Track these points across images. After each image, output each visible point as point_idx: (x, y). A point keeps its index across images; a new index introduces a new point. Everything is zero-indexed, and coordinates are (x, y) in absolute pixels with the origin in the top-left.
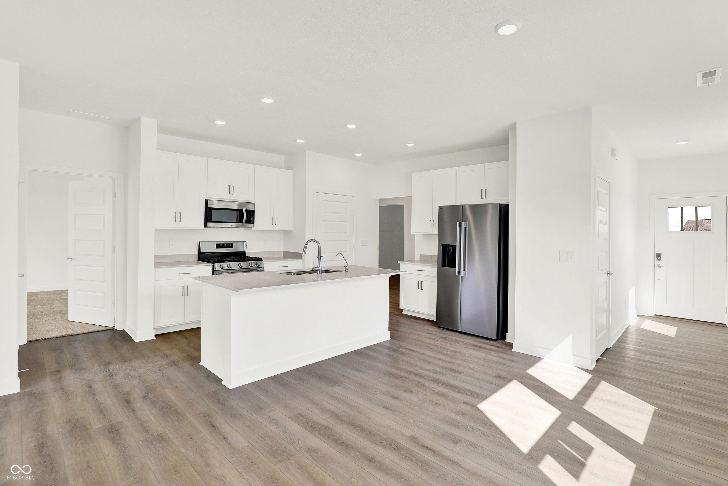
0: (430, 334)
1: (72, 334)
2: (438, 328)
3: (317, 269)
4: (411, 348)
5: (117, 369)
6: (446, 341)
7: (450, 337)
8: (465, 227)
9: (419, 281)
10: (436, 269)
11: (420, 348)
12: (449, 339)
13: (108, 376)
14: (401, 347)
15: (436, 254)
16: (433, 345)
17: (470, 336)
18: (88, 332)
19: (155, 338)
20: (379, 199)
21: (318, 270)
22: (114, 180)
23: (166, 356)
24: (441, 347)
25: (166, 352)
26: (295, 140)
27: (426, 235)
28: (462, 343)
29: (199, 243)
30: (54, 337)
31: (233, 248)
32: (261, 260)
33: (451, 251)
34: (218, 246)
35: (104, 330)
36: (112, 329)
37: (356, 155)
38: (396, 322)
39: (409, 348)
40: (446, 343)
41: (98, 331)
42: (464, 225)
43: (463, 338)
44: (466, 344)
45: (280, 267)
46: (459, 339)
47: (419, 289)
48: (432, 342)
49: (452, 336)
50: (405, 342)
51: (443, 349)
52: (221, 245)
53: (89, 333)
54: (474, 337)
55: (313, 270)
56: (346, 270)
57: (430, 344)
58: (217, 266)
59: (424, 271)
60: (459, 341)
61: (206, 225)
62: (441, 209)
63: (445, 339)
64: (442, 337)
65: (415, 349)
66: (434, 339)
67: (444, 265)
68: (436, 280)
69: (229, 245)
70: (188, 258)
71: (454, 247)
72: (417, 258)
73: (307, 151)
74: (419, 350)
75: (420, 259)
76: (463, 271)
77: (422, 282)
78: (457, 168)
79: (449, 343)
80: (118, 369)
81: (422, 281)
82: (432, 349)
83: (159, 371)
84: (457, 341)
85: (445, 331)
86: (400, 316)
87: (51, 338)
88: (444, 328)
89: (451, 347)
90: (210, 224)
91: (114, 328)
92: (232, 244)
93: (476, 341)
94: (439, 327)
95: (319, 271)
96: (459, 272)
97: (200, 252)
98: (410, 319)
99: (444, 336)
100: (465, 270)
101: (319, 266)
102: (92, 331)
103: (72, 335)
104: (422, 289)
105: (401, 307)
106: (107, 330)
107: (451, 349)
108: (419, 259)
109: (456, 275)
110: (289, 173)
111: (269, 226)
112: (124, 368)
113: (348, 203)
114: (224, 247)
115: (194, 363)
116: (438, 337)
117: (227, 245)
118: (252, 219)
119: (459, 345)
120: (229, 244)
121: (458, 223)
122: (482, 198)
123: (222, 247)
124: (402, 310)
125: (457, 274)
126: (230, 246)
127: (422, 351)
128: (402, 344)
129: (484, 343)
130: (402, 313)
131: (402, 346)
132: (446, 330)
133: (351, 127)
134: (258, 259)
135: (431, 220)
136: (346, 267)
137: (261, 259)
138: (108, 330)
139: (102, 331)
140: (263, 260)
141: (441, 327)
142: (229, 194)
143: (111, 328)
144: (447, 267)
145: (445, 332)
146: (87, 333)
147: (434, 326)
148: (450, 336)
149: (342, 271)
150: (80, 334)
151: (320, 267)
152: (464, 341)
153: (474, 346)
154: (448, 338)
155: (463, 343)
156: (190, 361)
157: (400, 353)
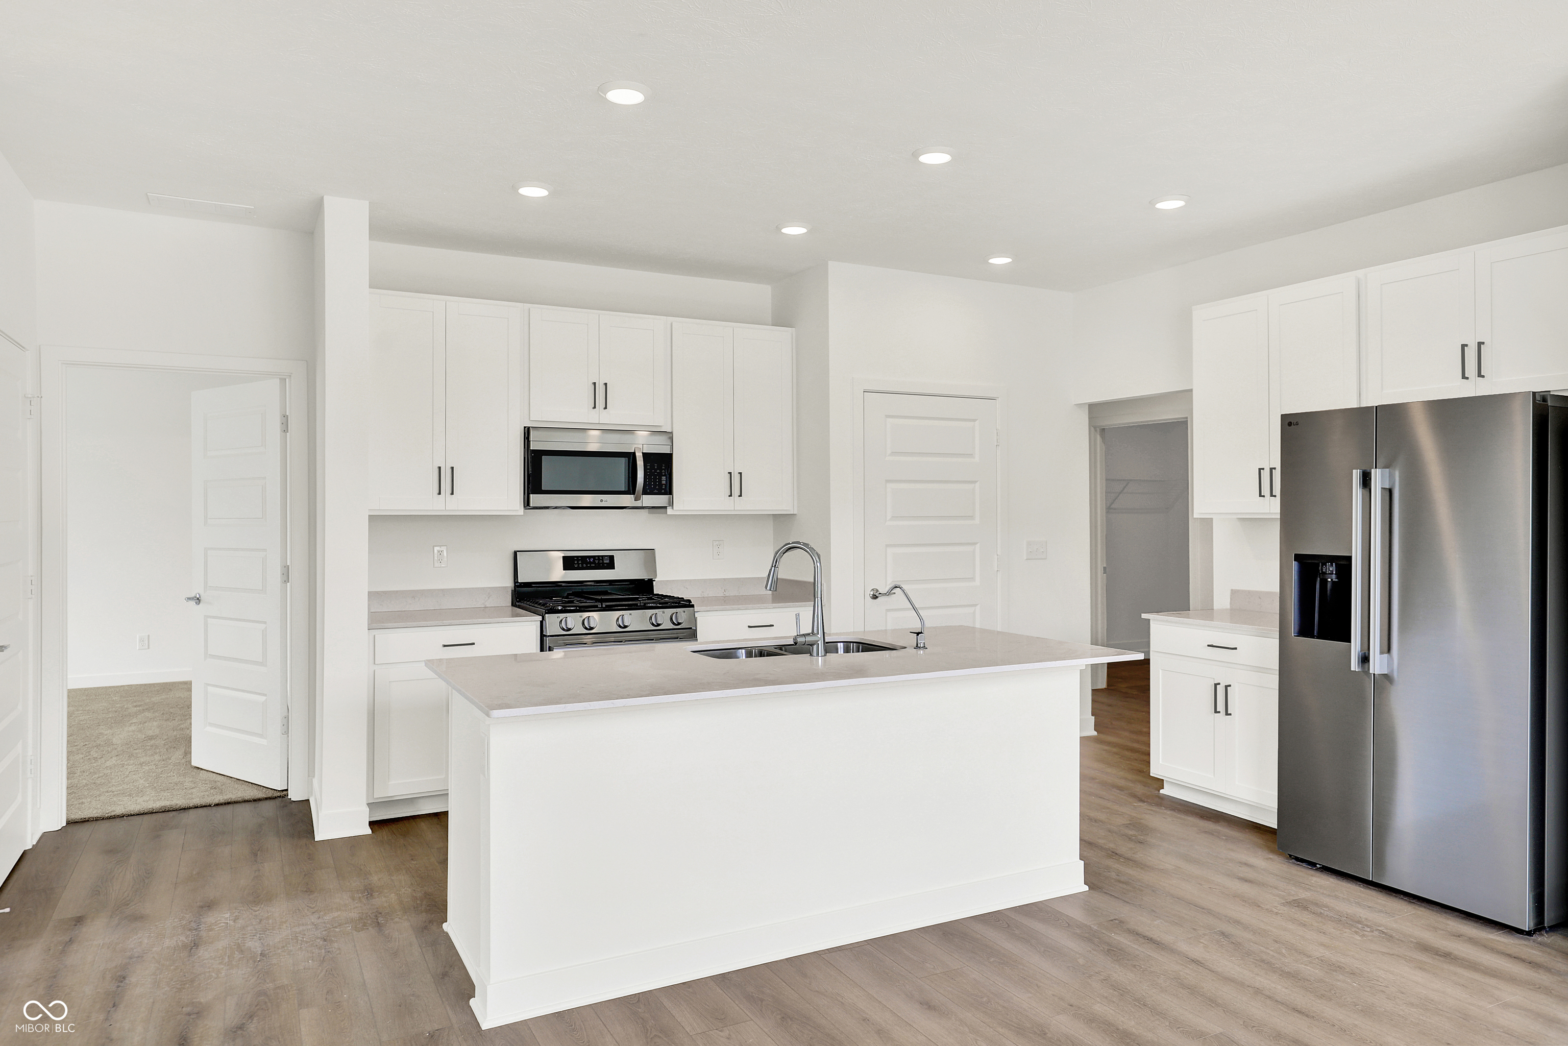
0: (1246, 881)
1: (177, 807)
2: (1287, 859)
3: (809, 639)
4: (1156, 934)
5: (222, 924)
6: (1305, 917)
7: (1326, 900)
8: (1388, 487)
9: (1219, 684)
10: (1274, 644)
11: (1190, 938)
12: (1319, 910)
13: (185, 946)
14: (1119, 924)
15: (1274, 586)
16: (1246, 927)
17: (1414, 906)
18: (217, 802)
19: (369, 831)
20: (1089, 405)
21: (813, 645)
22: (283, 381)
23: (369, 892)
24: (1276, 942)
25: (375, 879)
26: (778, 229)
27: (1250, 522)
28: (1373, 932)
29: (515, 553)
30: (132, 813)
31: (614, 569)
32: (688, 604)
33: (1332, 578)
34: (570, 563)
35: (260, 800)
36: (280, 797)
37: (991, 261)
38: (1127, 826)
39: (1147, 934)
40: (1305, 925)
41: (243, 802)
42: (1382, 484)
43: (1381, 911)
44: (1387, 936)
45: (749, 627)
46: (1362, 913)
47: (1216, 712)
48: (1245, 914)
49: (1336, 897)
50: (1140, 905)
51: (1284, 951)
52: (578, 560)
53: (222, 804)
54: (1428, 911)
55: (796, 643)
56: (917, 645)
57: (1237, 922)
58: (554, 622)
59: (1236, 649)
60: (1359, 922)
61: (527, 504)
62: (1290, 424)
63: (1305, 908)
64: (1292, 898)
65: (1167, 939)
66: (1256, 904)
67: (1305, 630)
68: (1274, 681)
69: (603, 560)
70: (487, 598)
71: (1344, 564)
72: (1221, 601)
73: (829, 262)
74: (1183, 947)
75: (1231, 604)
76: (1382, 653)
77: (1226, 687)
78: (1360, 273)
79: (1316, 924)
80: (222, 926)
81: (1230, 686)
82: (1237, 946)
83: (325, 940)
84: (1353, 922)
85: (1312, 876)
86: (1150, 804)
87: (123, 817)
88: (1312, 864)
89: (1322, 945)
90: (535, 499)
91: (285, 793)
92: (612, 558)
93: (1435, 929)
94: (1290, 856)
95: (815, 647)
96: (1365, 659)
97: (518, 582)
98: (1186, 817)
99: (1303, 895)
100: (1389, 650)
101: (815, 631)
102: (229, 800)
103: (176, 810)
104: (1227, 714)
105: (1155, 772)
106: (266, 799)
107: (1319, 952)
108: (1229, 607)
109: (1352, 669)
110: (784, 335)
111: (719, 503)
112: (241, 922)
113: (974, 420)
114: (586, 565)
115: (430, 922)
116: (1277, 899)
117: (597, 561)
118: (664, 482)
119: (1359, 938)
120: (602, 556)
121: (1356, 475)
122: (1464, 377)
123: (582, 565)
124: (1160, 783)
125: (1354, 666)
126: (603, 563)
127: (1196, 952)
128: (1124, 911)
129: (1472, 941)
130: (1162, 791)
131: (1121, 922)
132: (1318, 869)
133: (935, 158)
134: (679, 603)
135: (1263, 469)
136: (918, 634)
137: (689, 601)
138: (270, 798)
139: (255, 800)
140: (693, 606)
141: (1297, 859)
142: (595, 407)
143: (279, 794)
144: (1321, 636)
145: (1310, 878)
146: (217, 805)
147: (1273, 851)
148: (1329, 896)
149: (905, 648)
150: (197, 807)
151: (820, 635)
152: (1380, 925)
153: (1425, 948)
154: (1316, 904)
155: (1376, 933)
156: (424, 914)
157: (1106, 948)
